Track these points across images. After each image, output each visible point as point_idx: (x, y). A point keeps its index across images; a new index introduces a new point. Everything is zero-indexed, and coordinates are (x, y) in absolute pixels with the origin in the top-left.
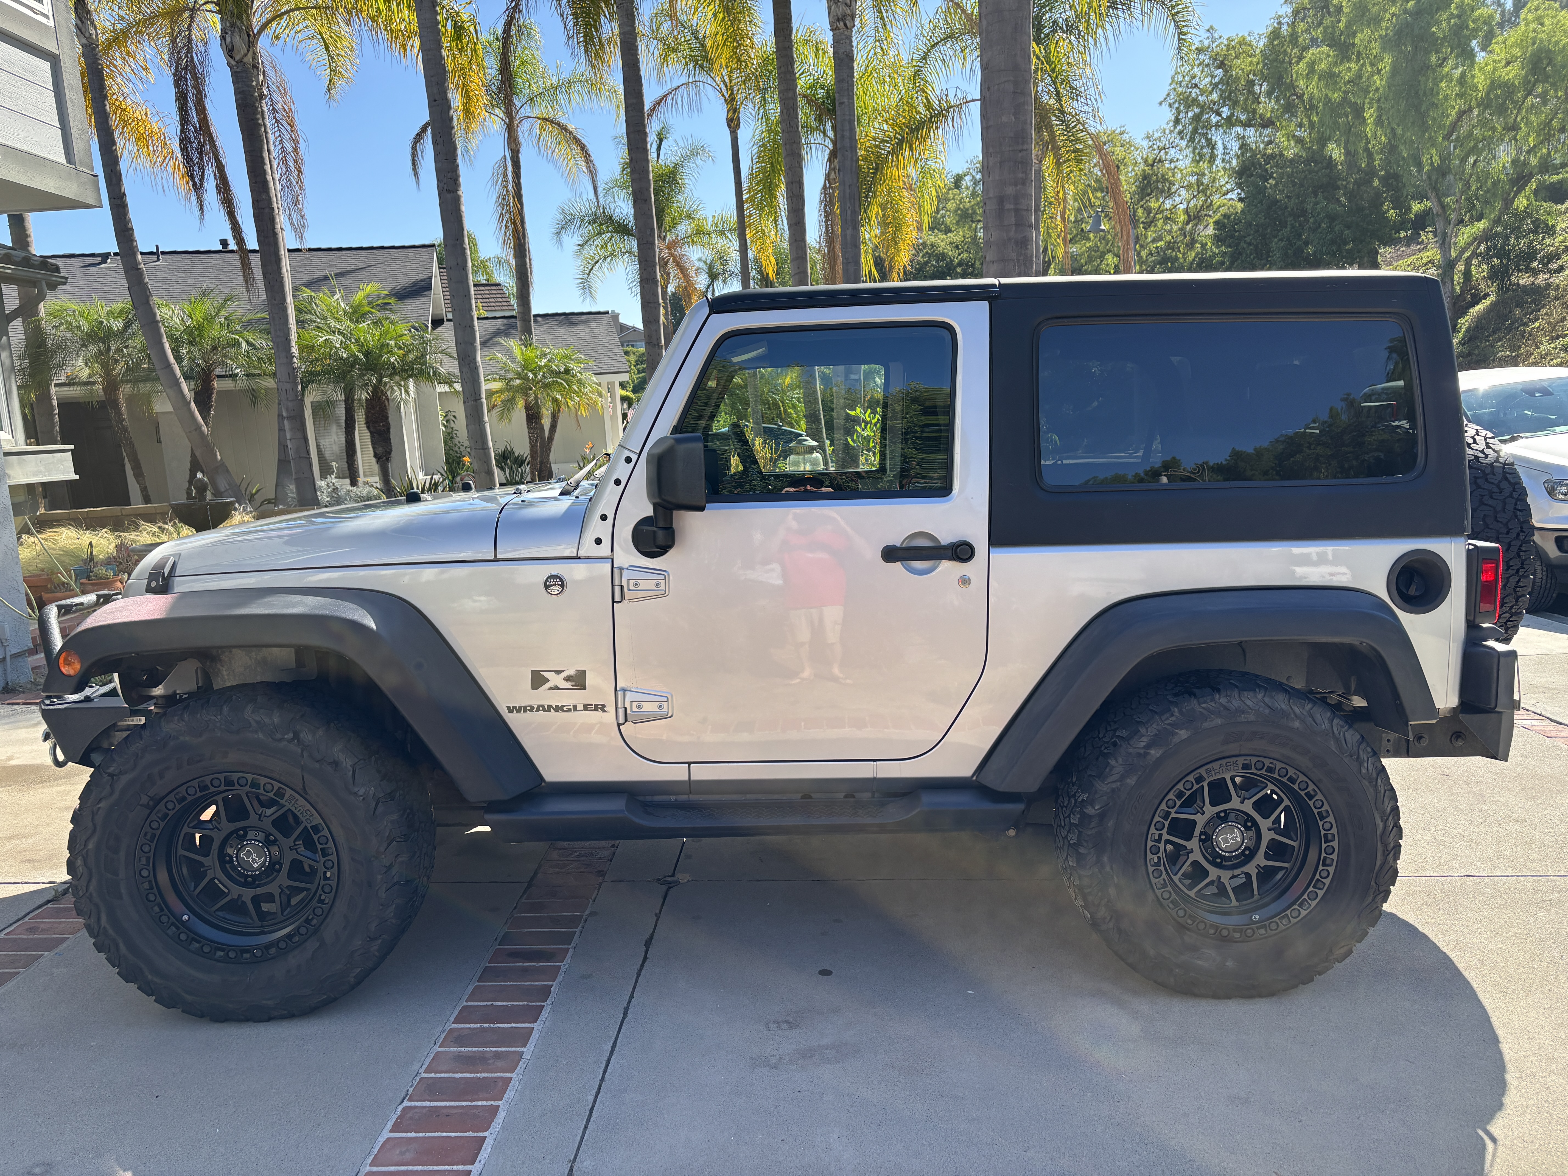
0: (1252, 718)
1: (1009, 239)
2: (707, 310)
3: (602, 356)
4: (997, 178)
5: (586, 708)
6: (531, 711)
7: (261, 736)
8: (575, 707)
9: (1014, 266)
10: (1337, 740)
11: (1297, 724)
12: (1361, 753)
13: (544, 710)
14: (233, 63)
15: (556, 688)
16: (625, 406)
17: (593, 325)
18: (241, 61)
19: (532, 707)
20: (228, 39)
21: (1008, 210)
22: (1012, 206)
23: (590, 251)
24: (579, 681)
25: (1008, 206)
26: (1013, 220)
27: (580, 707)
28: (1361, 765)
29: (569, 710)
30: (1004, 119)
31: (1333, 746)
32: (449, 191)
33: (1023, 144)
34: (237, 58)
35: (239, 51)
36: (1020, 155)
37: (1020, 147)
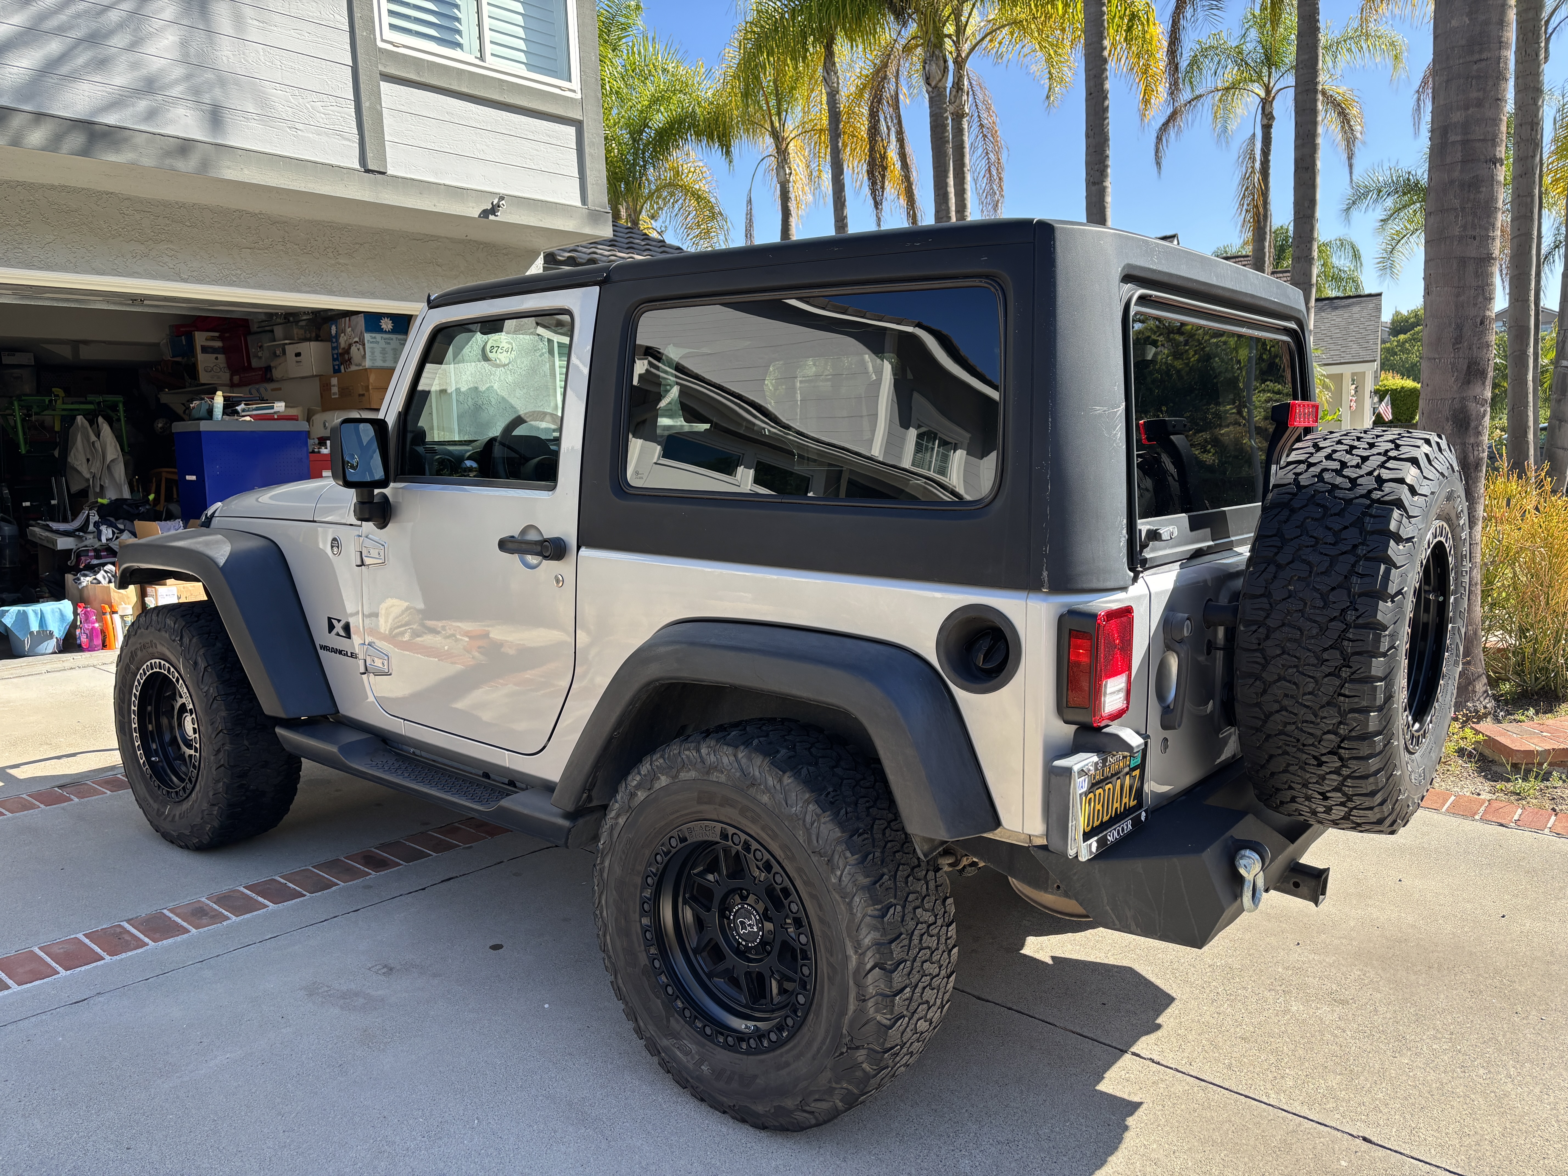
0: (723, 778)
1: (1452, 182)
3: (1351, 344)
4: (1442, 103)
9: (1457, 217)
10: (808, 831)
11: (765, 799)
12: (836, 857)
14: (930, 89)
16: (1376, 399)
17: (1356, 309)
18: (936, 87)
20: (927, 68)
21: (1453, 143)
22: (1458, 138)
23: (1395, 226)
25: (1453, 138)
26: (1459, 156)
28: (833, 870)
31: (801, 835)
32: (1094, 183)
33: (1481, 52)
34: (933, 84)
35: (934, 78)
36: (1475, 67)
37: (1476, 57)
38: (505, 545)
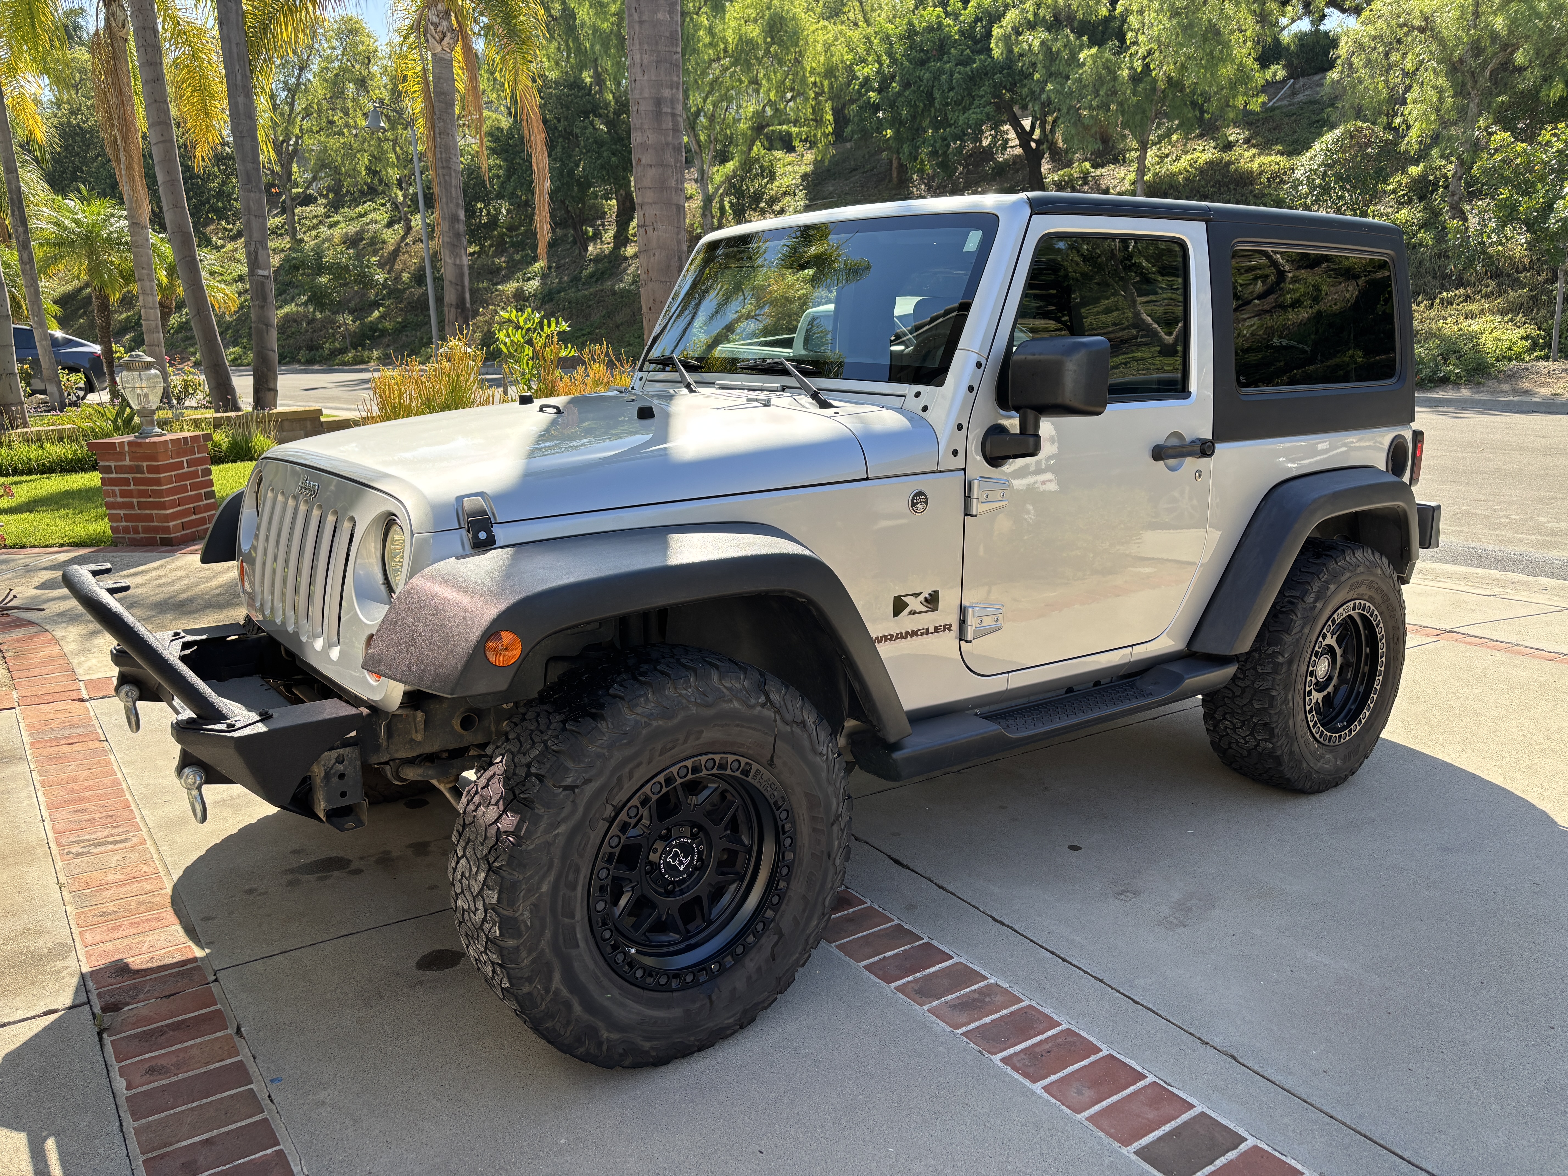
2: (1028, 211)
4: (653, 78)
5: (936, 630)
6: (891, 640)
7: (736, 704)
8: (927, 629)
13: (902, 638)
15: (914, 612)
19: (892, 636)
21: (665, 113)
24: (932, 601)
25: (665, 109)
27: (932, 630)
29: (922, 634)
30: (660, 16)
38: (1159, 453)
